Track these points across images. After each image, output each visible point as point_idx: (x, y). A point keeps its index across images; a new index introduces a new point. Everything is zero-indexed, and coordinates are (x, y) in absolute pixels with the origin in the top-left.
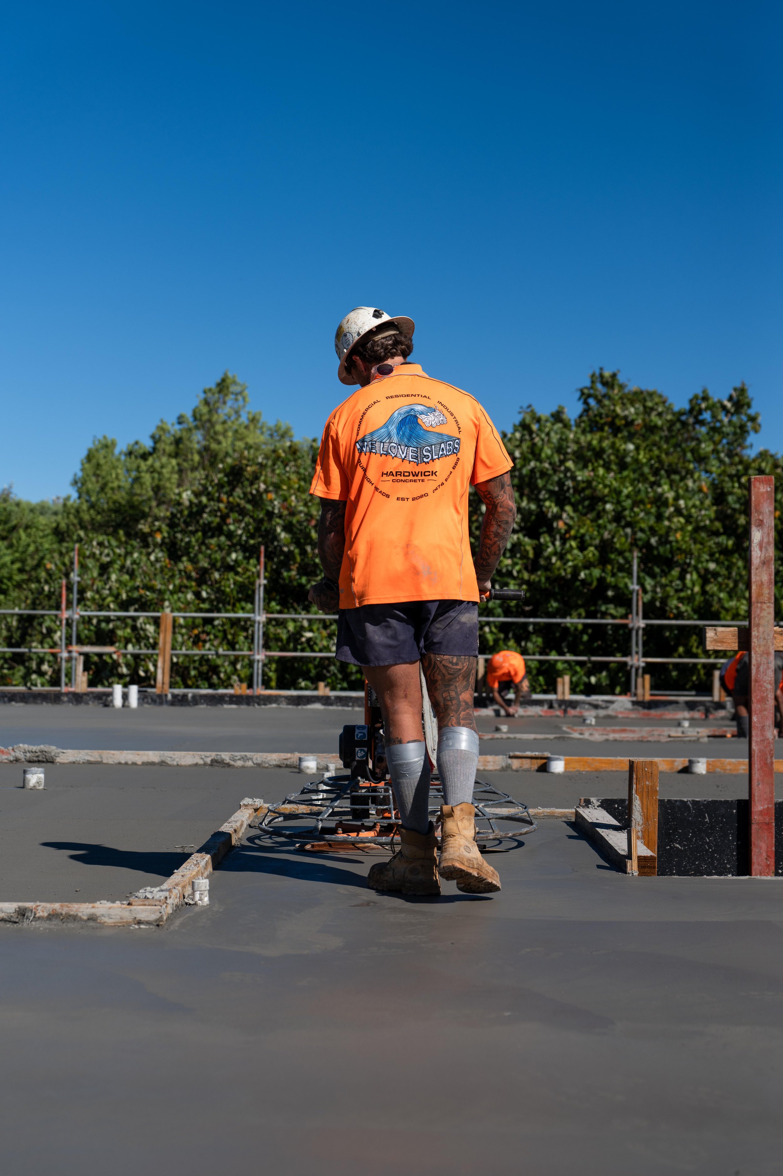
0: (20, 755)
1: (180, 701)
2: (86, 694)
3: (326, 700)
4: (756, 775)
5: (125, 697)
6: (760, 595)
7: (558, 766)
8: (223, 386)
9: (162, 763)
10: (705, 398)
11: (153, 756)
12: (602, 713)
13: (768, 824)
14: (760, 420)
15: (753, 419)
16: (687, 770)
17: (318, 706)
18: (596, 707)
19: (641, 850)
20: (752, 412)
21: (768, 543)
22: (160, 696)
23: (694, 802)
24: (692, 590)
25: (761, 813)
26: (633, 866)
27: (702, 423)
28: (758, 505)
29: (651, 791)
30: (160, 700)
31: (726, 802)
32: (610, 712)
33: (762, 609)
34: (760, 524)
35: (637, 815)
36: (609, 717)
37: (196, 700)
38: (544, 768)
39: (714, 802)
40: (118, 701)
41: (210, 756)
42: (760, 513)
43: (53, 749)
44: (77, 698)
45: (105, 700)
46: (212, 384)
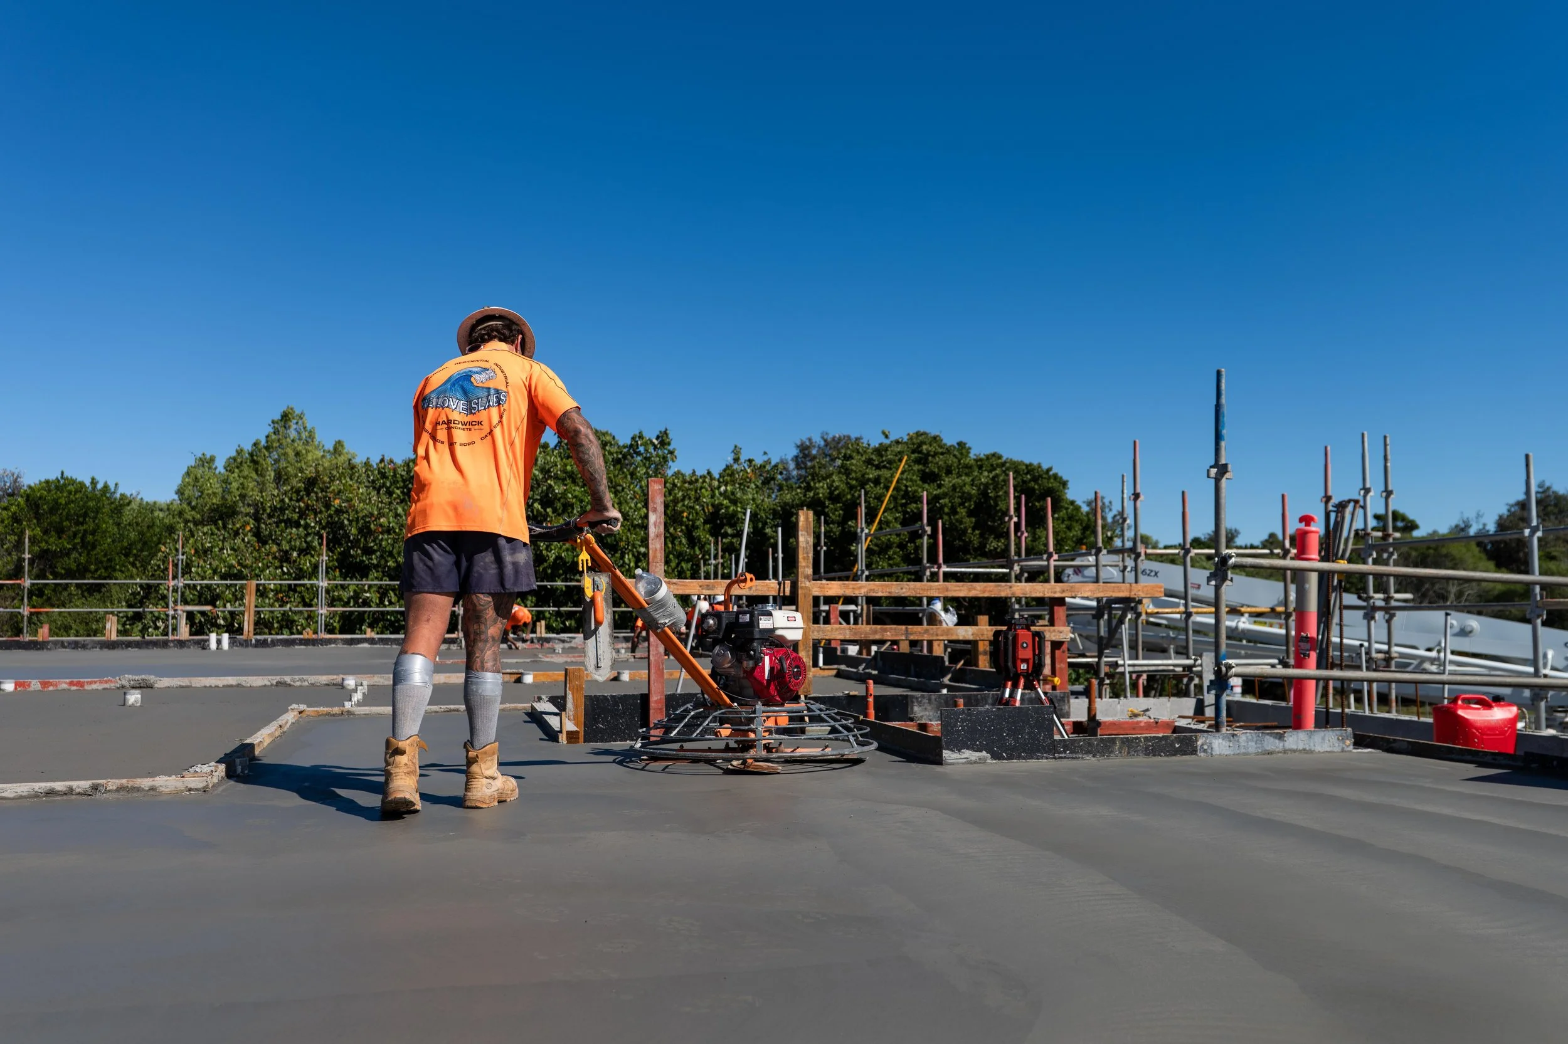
0: (125, 683)
1: (263, 644)
2: (189, 641)
3: (372, 641)
4: (653, 677)
5: (219, 642)
6: (655, 557)
7: (529, 679)
8: (285, 417)
9: (239, 685)
10: (641, 437)
11: (231, 680)
12: (567, 645)
13: (661, 709)
14: (676, 453)
15: (671, 453)
16: (616, 679)
17: (366, 645)
18: (563, 641)
19: (570, 726)
20: (671, 448)
21: (660, 523)
22: (246, 641)
23: (612, 696)
24: (629, 565)
25: (656, 702)
26: (563, 738)
27: (639, 454)
28: (653, 498)
29: (579, 689)
30: (246, 644)
31: (633, 695)
32: (572, 645)
33: (656, 567)
34: (655, 510)
35: (570, 705)
36: (572, 648)
37: (274, 643)
38: (519, 681)
39: (625, 696)
40: (213, 645)
41: (275, 679)
42: (654, 503)
43: (152, 678)
44: (181, 644)
45: (204, 645)
46: (278, 417)
